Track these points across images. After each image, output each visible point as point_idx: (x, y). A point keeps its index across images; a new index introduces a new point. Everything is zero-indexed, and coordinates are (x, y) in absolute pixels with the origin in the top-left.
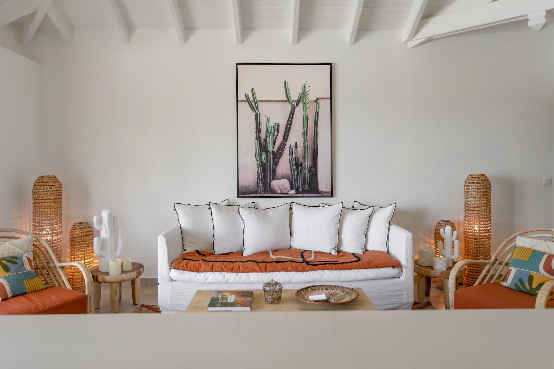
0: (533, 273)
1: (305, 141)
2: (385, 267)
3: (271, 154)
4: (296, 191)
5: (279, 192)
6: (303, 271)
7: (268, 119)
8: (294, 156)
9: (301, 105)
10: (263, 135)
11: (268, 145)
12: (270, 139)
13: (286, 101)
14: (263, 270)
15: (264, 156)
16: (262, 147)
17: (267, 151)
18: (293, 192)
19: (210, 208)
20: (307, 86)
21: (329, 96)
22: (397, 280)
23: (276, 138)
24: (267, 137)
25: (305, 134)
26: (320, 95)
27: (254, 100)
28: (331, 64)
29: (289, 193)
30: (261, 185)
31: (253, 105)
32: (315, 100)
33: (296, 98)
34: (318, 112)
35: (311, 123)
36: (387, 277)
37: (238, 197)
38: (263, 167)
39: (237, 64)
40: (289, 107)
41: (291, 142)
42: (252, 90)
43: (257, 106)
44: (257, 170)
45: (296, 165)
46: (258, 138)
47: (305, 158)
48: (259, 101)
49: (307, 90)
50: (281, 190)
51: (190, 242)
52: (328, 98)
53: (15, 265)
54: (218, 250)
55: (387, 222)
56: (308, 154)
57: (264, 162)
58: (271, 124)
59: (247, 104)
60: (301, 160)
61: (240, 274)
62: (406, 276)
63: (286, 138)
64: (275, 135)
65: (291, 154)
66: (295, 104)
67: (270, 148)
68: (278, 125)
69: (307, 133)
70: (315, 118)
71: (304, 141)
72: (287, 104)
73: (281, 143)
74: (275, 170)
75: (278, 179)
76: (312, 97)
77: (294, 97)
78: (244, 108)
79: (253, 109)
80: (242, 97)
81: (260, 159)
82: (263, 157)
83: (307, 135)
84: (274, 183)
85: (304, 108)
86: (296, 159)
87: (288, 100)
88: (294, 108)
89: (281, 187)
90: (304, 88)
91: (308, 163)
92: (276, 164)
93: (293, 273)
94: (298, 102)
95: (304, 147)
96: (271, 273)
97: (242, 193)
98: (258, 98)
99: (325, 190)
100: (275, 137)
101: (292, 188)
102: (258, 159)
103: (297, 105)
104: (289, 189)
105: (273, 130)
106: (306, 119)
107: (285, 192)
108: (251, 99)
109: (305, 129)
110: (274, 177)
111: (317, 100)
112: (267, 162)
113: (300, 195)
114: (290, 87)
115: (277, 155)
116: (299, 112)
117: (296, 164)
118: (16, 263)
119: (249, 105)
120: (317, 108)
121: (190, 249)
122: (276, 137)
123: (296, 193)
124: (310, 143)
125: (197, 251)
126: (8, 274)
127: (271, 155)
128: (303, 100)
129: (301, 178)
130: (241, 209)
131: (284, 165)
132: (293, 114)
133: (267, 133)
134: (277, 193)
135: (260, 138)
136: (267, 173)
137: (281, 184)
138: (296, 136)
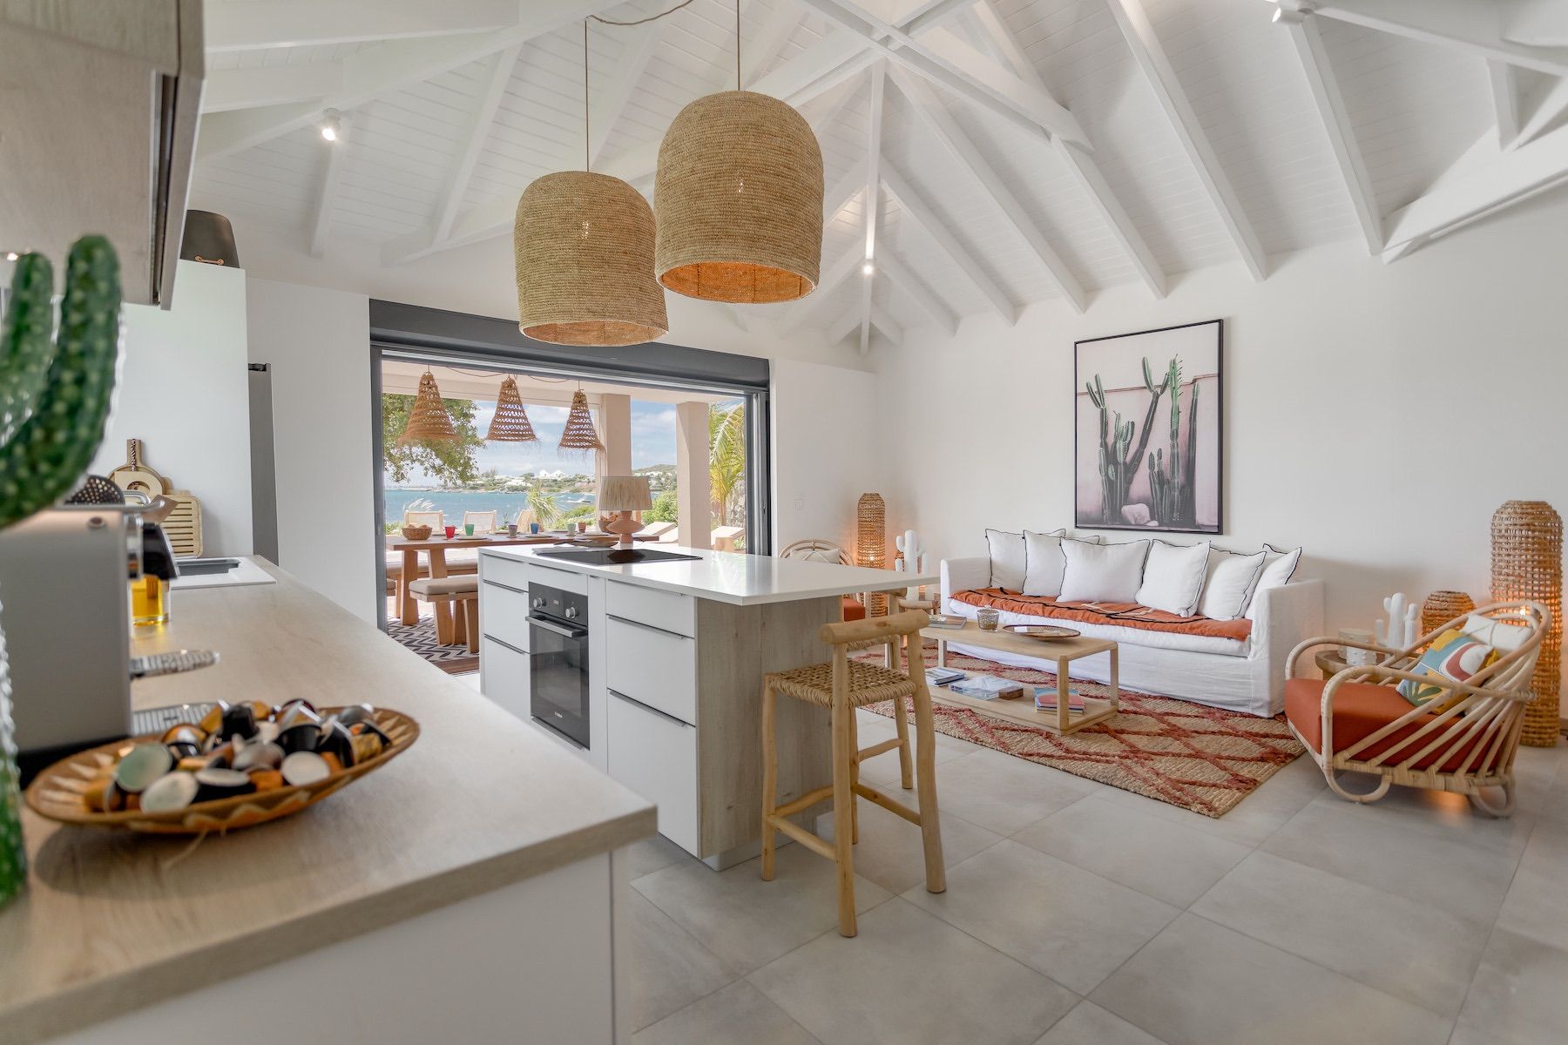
1: (1173, 446)
2: (1216, 636)
4: (1158, 521)
5: (1133, 523)
6: (1094, 623)
7: (1118, 417)
8: (1156, 470)
9: (1168, 391)
10: (1110, 440)
11: (1118, 454)
12: (1120, 445)
13: (1145, 388)
14: (1046, 615)
15: (1111, 469)
16: (1110, 456)
17: (1116, 464)
18: (1154, 524)
19: (1024, 538)
20: (1177, 362)
21: (1216, 372)
22: (1242, 659)
23: (1129, 444)
24: (1116, 443)
25: (1174, 435)
26: (1199, 373)
27: (1099, 392)
28: (1220, 321)
29: (1149, 524)
30: (1107, 512)
31: (1097, 397)
32: (1191, 381)
33: (1161, 383)
34: (1196, 400)
35: (1184, 418)
36: (1218, 652)
37: (1076, 527)
38: (1110, 485)
40: (1149, 396)
41: (1152, 448)
42: (1096, 377)
43: (1102, 398)
44: (1102, 490)
45: (1159, 484)
46: (1104, 444)
47: (1173, 472)
48: (1106, 391)
49: (1178, 367)
50: (1136, 520)
51: (999, 578)
52: (1213, 376)
54: (1028, 591)
55: (1281, 578)
56: (1178, 466)
57: (1112, 478)
58: (1123, 423)
59: (1088, 398)
60: (1167, 474)
61: (1021, 615)
62: (1255, 655)
63: (1144, 442)
64: (1129, 439)
65: (1151, 466)
66: (1159, 390)
67: (1120, 458)
68: (1133, 424)
69: (1177, 433)
70: (1192, 410)
72: (1147, 391)
73: (1137, 451)
74: (1127, 491)
75: (1132, 503)
76: (1186, 377)
77: (1158, 380)
78: (1086, 403)
79: (1097, 404)
80: (1082, 388)
81: (1107, 474)
82: (1110, 472)
83: (1177, 436)
84: (1126, 509)
85: (1172, 395)
86: (1160, 474)
87: (1149, 386)
88: (1157, 397)
89: (1136, 515)
90: (1173, 364)
91: (1179, 479)
92: (1129, 481)
93: (1083, 623)
94: (1164, 387)
95: (1173, 455)
96: (1056, 620)
97: (1081, 521)
98: (1104, 388)
99: (1206, 523)
100: (1127, 442)
101: (1152, 518)
102: (1103, 474)
103: (1162, 393)
104: (1149, 519)
105: (1125, 431)
106: (1175, 412)
107: (1142, 523)
108: (1095, 389)
109: (1175, 428)
110: (1127, 500)
111: (1195, 381)
112: (1117, 478)
113: (1166, 529)
114: (1151, 366)
115: (1131, 468)
116: (1165, 402)
117: (1160, 480)
119: (1092, 398)
120: (1195, 393)
121: (996, 586)
122: (1130, 441)
123: (1160, 526)
124: (1182, 449)
125: (1001, 589)
127: (1121, 468)
128: (1172, 383)
129: (1166, 502)
130: (1063, 542)
131: (1141, 483)
132: (1156, 406)
133: (1116, 438)
134: (1131, 524)
135: (1106, 444)
136: (1117, 493)
137: (1136, 511)
138: (1160, 440)
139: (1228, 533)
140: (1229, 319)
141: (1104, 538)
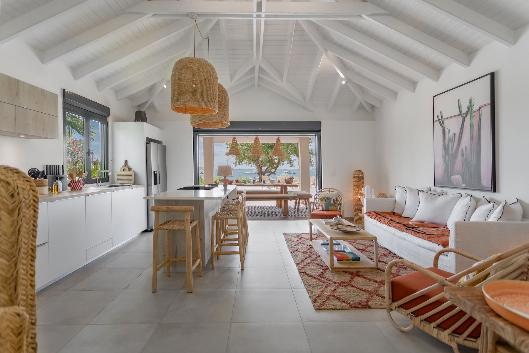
1: (471, 143)
3: (451, 156)
4: (466, 184)
5: (455, 184)
7: (449, 130)
8: (464, 157)
9: (469, 115)
11: (449, 150)
12: (450, 145)
13: (459, 115)
15: (447, 158)
16: (446, 151)
17: (449, 154)
18: (463, 185)
19: (406, 190)
20: (472, 99)
21: (488, 101)
23: (453, 144)
24: (448, 144)
25: (471, 138)
26: (482, 104)
27: (442, 119)
28: (492, 73)
30: (446, 179)
31: (441, 121)
32: (478, 109)
33: (466, 112)
34: (481, 118)
35: (476, 128)
37: (434, 186)
38: (446, 165)
39: (433, 97)
40: (461, 118)
41: (462, 146)
42: (441, 112)
43: (443, 122)
44: (443, 168)
45: (466, 164)
46: (444, 145)
47: (471, 158)
48: (444, 119)
49: (473, 102)
50: (457, 183)
52: (488, 105)
53: (328, 201)
54: (404, 215)
56: (474, 155)
57: (447, 162)
58: (451, 134)
59: (438, 122)
60: (469, 160)
63: (459, 143)
64: (453, 142)
65: (462, 155)
66: (465, 115)
67: (450, 152)
68: (455, 133)
69: (473, 137)
70: (479, 124)
71: (471, 145)
73: (457, 147)
74: (453, 168)
75: (455, 174)
76: (476, 107)
77: (464, 110)
78: (437, 124)
79: (441, 125)
80: (436, 119)
81: (445, 160)
83: (473, 139)
84: (453, 177)
85: (470, 117)
86: (466, 159)
87: (461, 114)
88: (464, 119)
89: (457, 181)
90: (471, 100)
91: (474, 162)
92: (454, 163)
94: (467, 114)
95: (471, 149)
97: (436, 183)
98: (444, 117)
99: (487, 185)
101: (463, 183)
102: (444, 160)
103: (466, 116)
104: (461, 182)
105: (452, 138)
106: (472, 126)
107: (459, 184)
108: (440, 118)
109: (472, 134)
110: (453, 173)
111: (480, 108)
112: (449, 162)
113: (469, 188)
114: (462, 103)
115: (455, 156)
116: (468, 121)
117: (466, 162)
118: (329, 200)
119: (439, 123)
120: (480, 115)
123: (466, 186)
124: (475, 146)
126: (326, 203)
128: (470, 111)
129: (469, 173)
130: (420, 193)
131: (458, 164)
132: (464, 124)
133: (448, 141)
134: (454, 185)
135: (445, 144)
136: (449, 171)
137: (457, 178)
138: (466, 141)
139: (499, 192)
140: (497, 71)
141: (446, 192)
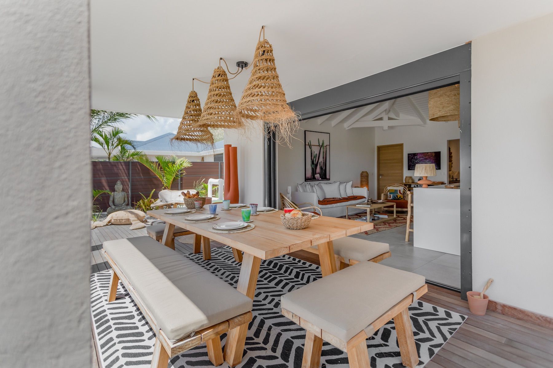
0: (397, 195)
5: (317, 179)
7: (314, 152)
8: (321, 166)
9: (322, 147)
10: (313, 158)
12: (314, 159)
13: (318, 146)
15: (313, 166)
16: (313, 162)
17: (314, 164)
25: (323, 158)
26: (327, 144)
27: (310, 145)
28: (329, 133)
30: (312, 176)
34: (326, 150)
35: (325, 154)
37: (305, 181)
38: (313, 169)
39: (305, 131)
40: (319, 148)
41: (320, 161)
42: (309, 141)
43: (311, 147)
44: (311, 171)
45: (321, 169)
46: (311, 159)
48: (312, 145)
52: (329, 145)
56: (324, 165)
58: (315, 154)
59: (308, 146)
63: (318, 159)
68: (317, 154)
71: (323, 161)
73: (317, 161)
74: (316, 171)
76: (325, 145)
77: (321, 145)
78: (307, 147)
80: (307, 144)
84: (316, 175)
85: (323, 149)
88: (321, 148)
90: (323, 141)
91: (324, 168)
92: (316, 168)
94: (322, 146)
95: (323, 163)
97: (306, 179)
98: (312, 144)
99: (328, 178)
101: (320, 178)
102: (311, 167)
104: (319, 178)
106: (323, 153)
108: (310, 144)
109: (323, 156)
110: (316, 174)
114: (320, 141)
115: (316, 165)
120: (326, 148)
122: (316, 159)
123: (321, 179)
124: (324, 161)
129: (322, 174)
131: (318, 169)
133: (314, 157)
136: (314, 172)
137: (317, 176)
138: (321, 159)
